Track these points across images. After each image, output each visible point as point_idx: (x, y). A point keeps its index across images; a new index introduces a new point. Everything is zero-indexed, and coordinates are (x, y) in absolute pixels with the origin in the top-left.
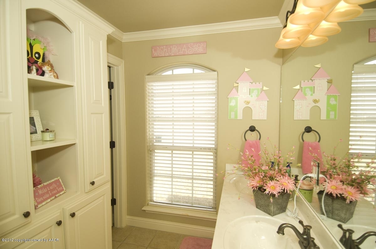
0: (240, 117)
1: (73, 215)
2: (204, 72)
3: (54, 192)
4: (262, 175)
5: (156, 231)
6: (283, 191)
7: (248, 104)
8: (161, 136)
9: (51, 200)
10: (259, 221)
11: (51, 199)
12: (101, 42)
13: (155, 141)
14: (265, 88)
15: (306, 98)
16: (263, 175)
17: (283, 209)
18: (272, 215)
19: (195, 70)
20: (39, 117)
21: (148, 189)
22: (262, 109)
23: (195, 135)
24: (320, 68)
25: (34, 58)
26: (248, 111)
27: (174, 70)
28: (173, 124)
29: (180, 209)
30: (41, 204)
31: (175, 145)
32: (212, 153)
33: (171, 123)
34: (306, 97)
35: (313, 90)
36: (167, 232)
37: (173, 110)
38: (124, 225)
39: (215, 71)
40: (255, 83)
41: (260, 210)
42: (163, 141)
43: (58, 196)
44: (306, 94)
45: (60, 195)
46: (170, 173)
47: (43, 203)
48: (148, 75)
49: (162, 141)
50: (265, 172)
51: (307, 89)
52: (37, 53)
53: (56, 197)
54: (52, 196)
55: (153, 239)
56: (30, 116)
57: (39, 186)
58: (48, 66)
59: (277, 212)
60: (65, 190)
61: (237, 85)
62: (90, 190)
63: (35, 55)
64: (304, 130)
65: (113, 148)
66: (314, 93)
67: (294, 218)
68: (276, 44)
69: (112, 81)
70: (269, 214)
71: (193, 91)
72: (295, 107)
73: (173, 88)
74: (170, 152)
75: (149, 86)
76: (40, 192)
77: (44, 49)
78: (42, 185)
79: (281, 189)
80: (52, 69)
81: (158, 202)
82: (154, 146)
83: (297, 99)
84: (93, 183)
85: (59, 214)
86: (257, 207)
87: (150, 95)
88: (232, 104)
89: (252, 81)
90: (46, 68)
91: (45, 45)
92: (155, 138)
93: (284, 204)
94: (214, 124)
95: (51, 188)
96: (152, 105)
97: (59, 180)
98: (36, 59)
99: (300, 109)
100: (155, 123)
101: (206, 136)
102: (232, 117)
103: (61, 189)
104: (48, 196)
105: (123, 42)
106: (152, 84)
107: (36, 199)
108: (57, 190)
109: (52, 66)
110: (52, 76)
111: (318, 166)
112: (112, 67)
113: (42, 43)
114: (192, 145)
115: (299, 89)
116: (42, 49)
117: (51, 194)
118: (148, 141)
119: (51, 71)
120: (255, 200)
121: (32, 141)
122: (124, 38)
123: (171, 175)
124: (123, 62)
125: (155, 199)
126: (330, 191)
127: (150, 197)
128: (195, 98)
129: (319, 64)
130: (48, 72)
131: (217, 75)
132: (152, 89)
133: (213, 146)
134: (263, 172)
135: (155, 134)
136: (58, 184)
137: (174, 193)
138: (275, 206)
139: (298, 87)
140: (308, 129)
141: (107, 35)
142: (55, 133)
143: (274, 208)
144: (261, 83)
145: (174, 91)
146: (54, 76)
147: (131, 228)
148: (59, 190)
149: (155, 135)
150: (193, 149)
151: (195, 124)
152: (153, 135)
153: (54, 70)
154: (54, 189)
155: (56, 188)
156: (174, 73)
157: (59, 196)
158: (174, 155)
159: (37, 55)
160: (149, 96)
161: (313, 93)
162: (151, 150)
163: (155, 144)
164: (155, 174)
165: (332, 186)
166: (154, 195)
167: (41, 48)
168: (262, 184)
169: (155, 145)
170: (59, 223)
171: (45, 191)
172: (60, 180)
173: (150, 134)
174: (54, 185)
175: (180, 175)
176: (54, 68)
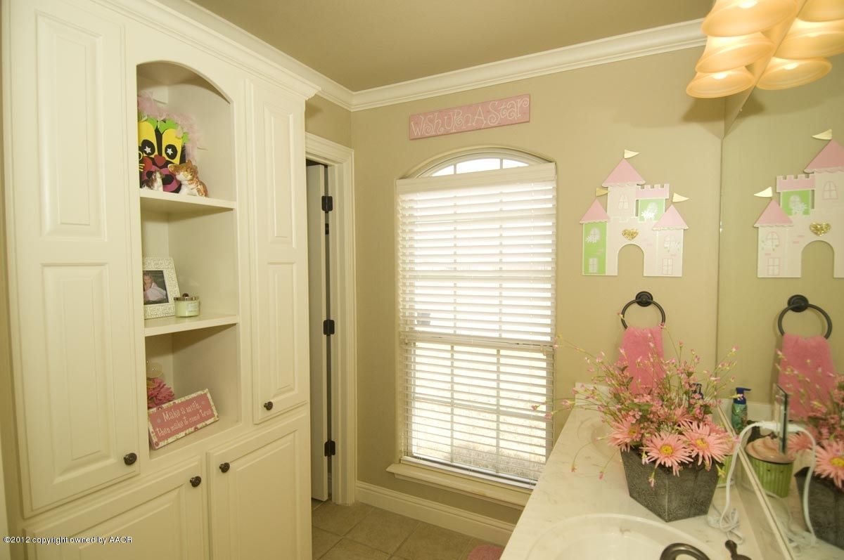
0: (612, 268)
1: (225, 468)
2: (527, 165)
3: (195, 419)
4: (634, 416)
5: (417, 521)
6: (692, 460)
7: (633, 238)
8: (427, 312)
9: (186, 435)
10: (628, 530)
11: (187, 432)
12: (291, 116)
13: (416, 323)
14: (677, 198)
15: (791, 222)
16: (638, 417)
17: (699, 506)
18: (666, 518)
19: (504, 161)
20: (173, 271)
21: (400, 426)
22: (669, 251)
23: (505, 310)
24: (830, 140)
25: (164, 158)
26: (632, 255)
27: (458, 165)
28: (455, 286)
29: (469, 478)
30: (166, 441)
31: (459, 332)
32: (541, 356)
33: (451, 284)
34: (790, 217)
35: (810, 200)
36: (439, 528)
37: (455, 254)
38: (350, 501)
39: (551, 162)
40: (649, 186)
41: (638, 501)
42: (433, 323)
43: (201, 428)
44: (791, 210)
45: (207, 425)
46: (448, 394)
47: (170, 440)
48: (403, 178)
49: (431, 324)
50: (642, 408)
51: (792, 198)
52: (170, 146)
53: (196, 429)
54: (189, 426)
55: (407, 539)
56: (143, 268)
57: (164, 406)
58: (186, 173)
59: (680, 512)
60: (218, 417)
61: (604, 192)
62: (262, 421)
63: (166, 150)
64: (785, 305)
65: (332, 335)
66: (813, 207)
67: (726, 533)
68: (688, 87)
69: (329, 195)
70: (660, 516)
71: (501, 211)
72: (761, 245)
73: (455, 205)
74: (448, 347)
75: (403, 201)
76: (166, 417)
77: (182, 137)
78: (171, 403)
79: (688, 455)
80: (194, 177)
81: (421, 459)
82: (414, 334)
83: (764, 225)
84: (269, 406)
85: (196, 463)
86: (631, 495)
87: (407, 221)
88: (592, 238)
89: (642, 182)
90: (182, 176)
91: (185, 130)
92: (416, 315)
93: (702, 494)
94: (549, 286)
95: (189, 410)
96: (410, 243)
97: (205, 394)
98: (167, 159)
99: (774, 250)
100: (417, 284)
101: (528, 315)
102: (593, 269)
103: (209, 412)
104: (180, 425)
105: (352, 111)
106: (411, 198)
107: (158, 429)
108: (200, 414)
109: (194, 172)
110: (195, 191)
111: (786, 403)
112: (331, 166)
113: (180, 127)
114: (496, 335)
115: (771, 198)
116: (179, 138)
117: (186, 423)
118: (402, 322)
119: (191, 180)
120: (628, 477)
121: (148, 317)
122: (354, 102)
123: (450, 401)
124: (353, 153)
125: (415, 450)
126: (824, 470)
127: (405, 445)
128: (505, 225)
129: (827, 130)
130: (186, 182)
131: (554, 171)
132: (411, 208)
133: (548, 339)
134: (636, 409)
135: (417, 307)
136: (203, 403)
137: (456, 443)
138: (673, 497)
139: (768, 193)
140: (797, 303)
141: (306, 101)
142: (199, 302)
143: (670, 501)
144: (667, 186)
145: (459, 211)
146: (199, 191)
147: (364, 509)
148: (204, 415)
149: (418, 309)
150: (499, 344)
151: (505, 285)
152: (412, 308)
153: (197, 178)
154: (195, 413)
155: (198, 410)
156: (458, 172)
157: (204, 427)
158: (456, 356)
159: (170, 151)
160: (404, 224)
161: (810, 206)
162: (406, 341)
163: (417, 329)
164: (416, 395)
165: (834, 458)
166: (414, 442)
167: (176, 137)
168: (638, 440)
169: (416, 332)
170: (196, 482)
171: (176, 414)
172: (209, 395)
173: (405, 306)
174: (196, 406)
175: (469, 401)
176: (198, 175)
